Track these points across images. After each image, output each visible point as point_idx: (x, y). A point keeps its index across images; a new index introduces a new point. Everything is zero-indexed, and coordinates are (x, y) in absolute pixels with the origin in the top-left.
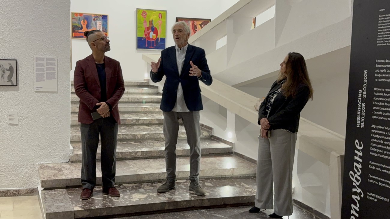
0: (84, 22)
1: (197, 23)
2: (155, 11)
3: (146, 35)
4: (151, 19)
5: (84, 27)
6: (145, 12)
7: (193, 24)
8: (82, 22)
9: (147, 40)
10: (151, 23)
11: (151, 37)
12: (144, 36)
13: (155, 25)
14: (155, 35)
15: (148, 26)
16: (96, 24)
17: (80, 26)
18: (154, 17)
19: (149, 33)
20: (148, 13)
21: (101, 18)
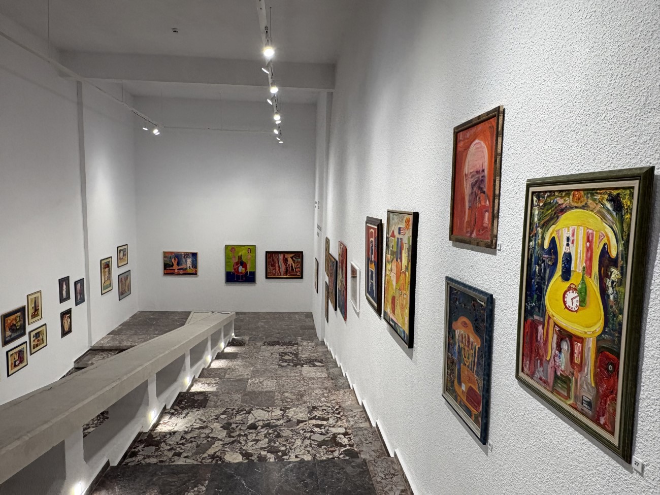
0: (175, 260)
1: (289, 257)
2: (244, 246)
3: (235, 269)
4: (240, 254)
5: (175, 264)
6: (234, 248)
7: (284, 256)
8: (173, 260)
9: (236, 274)
10: (240, 258)
11: (240, 271)
12: (233, 271)
13: (244, 260)
14: (244, 269)
15: (237, 261)
16: (186, 261)
17: (171, 264)
18: (243, 252)
19: (238, 267)
20: (236, 249)
21: (191, 255)
